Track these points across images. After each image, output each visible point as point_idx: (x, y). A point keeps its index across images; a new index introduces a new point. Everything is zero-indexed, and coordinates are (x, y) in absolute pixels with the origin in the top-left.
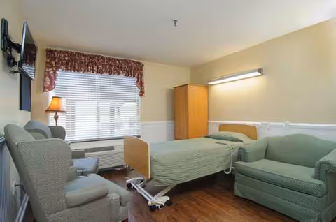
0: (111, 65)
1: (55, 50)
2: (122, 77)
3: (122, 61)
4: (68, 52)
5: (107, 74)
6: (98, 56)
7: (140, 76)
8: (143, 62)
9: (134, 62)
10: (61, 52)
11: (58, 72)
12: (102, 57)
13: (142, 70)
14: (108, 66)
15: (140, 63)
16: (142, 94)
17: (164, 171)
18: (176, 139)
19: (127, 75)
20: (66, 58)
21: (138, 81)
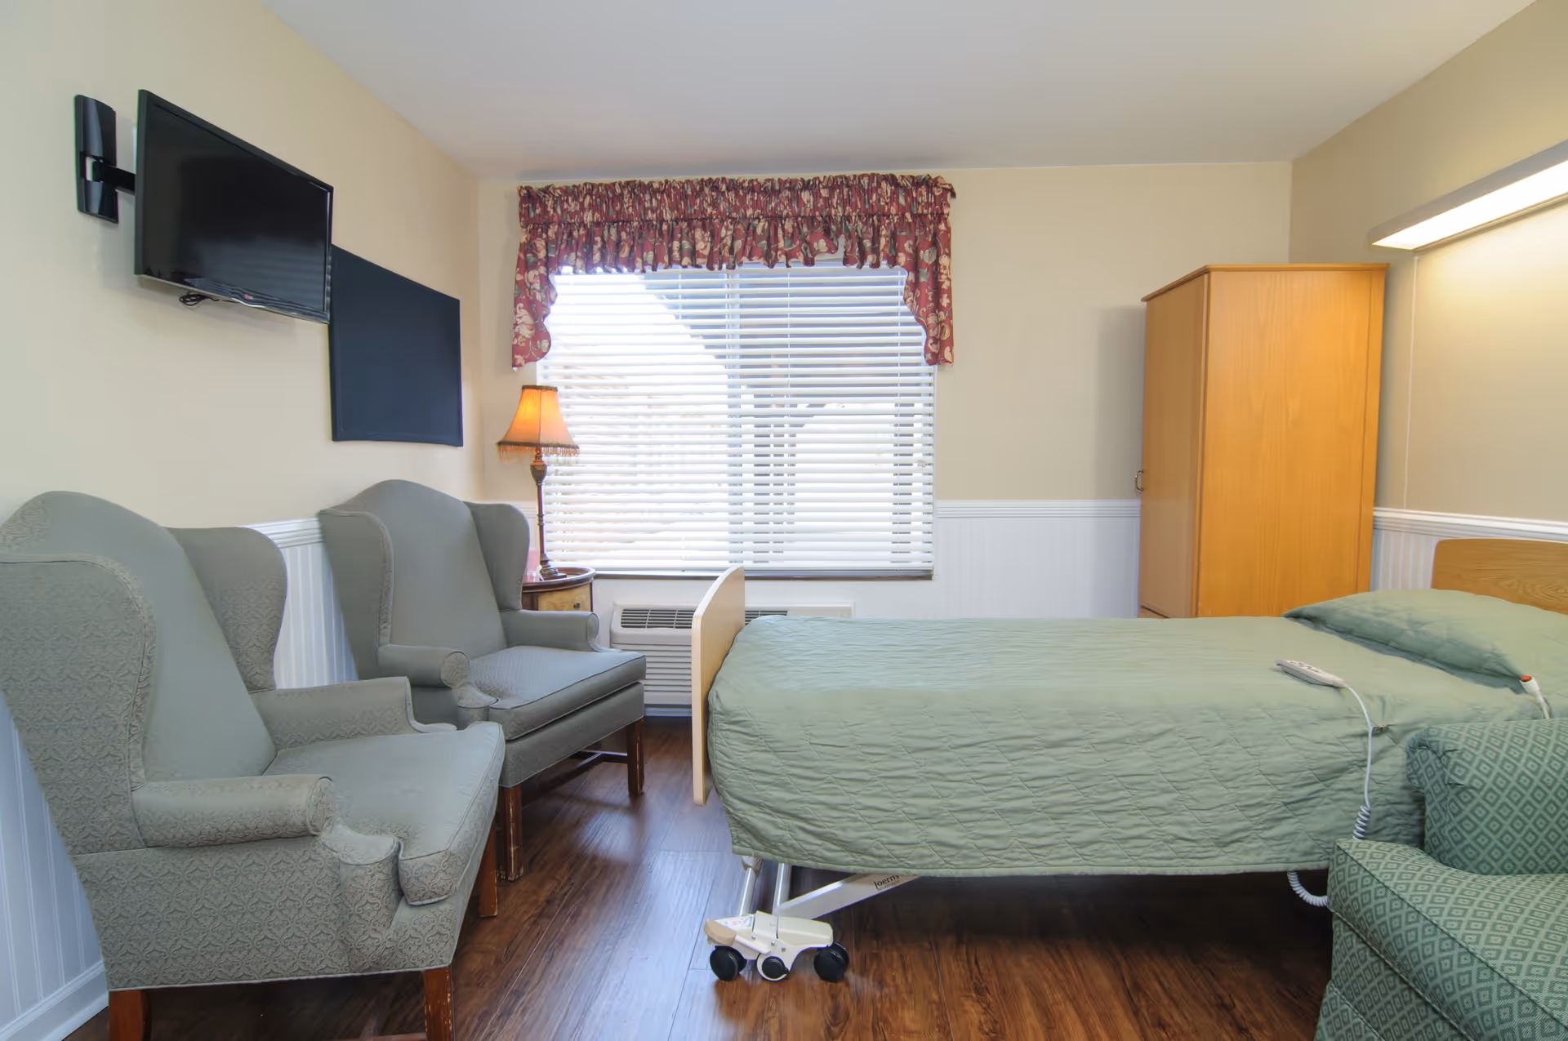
0: (775, 219)
1: (546, 190)
2: (830, 271)
3: (834, 185)
4: (591, 189)
5: (759, 266)
6: (714, 185)
7: (926, 256)
8: (947, 174)
9: (892, 180)
10: (566, 191)
11: (556, 279)
12: (733, 186)
13: (940, 217)
14: (761, 226)
15: (929, 183)
16: (938, 352)
17: (783, 786)
18: (1146, 610)
19: (856, 257)
20: (588, 217)
21: (914, 286)
